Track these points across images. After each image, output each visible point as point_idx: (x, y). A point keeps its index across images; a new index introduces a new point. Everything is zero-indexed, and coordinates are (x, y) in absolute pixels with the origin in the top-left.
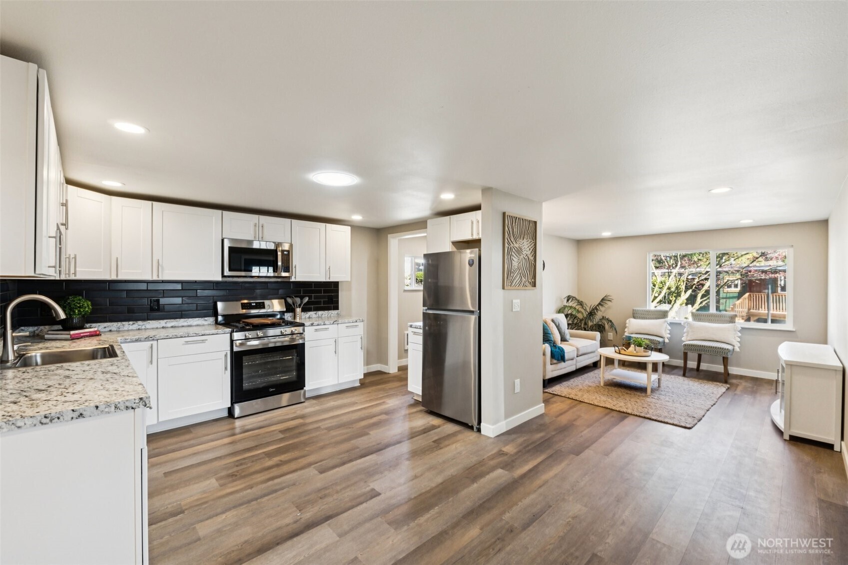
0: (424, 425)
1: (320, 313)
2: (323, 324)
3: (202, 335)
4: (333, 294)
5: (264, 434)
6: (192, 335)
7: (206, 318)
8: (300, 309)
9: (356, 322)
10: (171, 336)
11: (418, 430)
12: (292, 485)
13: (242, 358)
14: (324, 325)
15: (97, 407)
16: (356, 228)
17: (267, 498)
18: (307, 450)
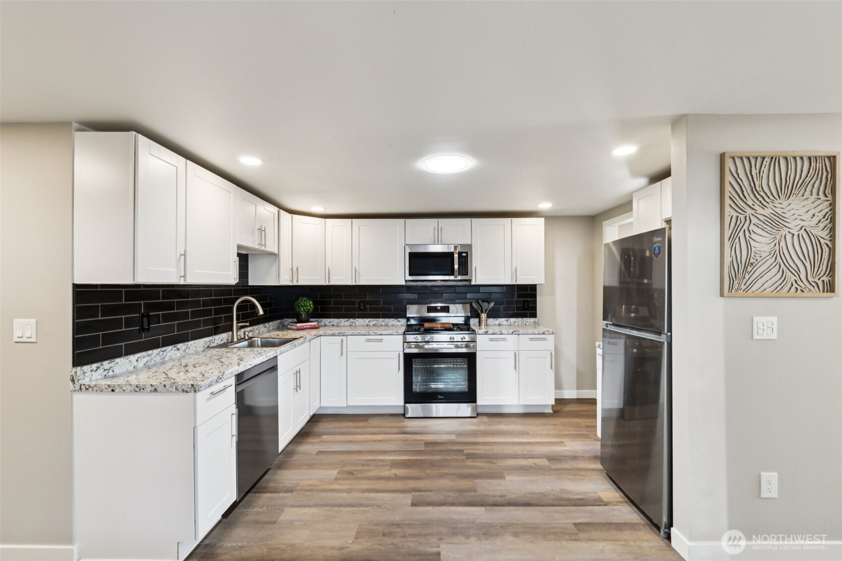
0: (585, 493)
1: (512, 320)
2: (499, 333)
3: (380, 335)
4: (529, 299)
5: (411, 440)
6: (372, 334)
7: (399, 320)
8: (486, 315)
9: (544, 333)
10: (356, 333)
11: (571, 496)
12: (377, 506)
13: (412, 361)
14: (501, 334)
15: (165, 386)
16: (551, 219)
17: (348, 509)
18: (426, 473)
